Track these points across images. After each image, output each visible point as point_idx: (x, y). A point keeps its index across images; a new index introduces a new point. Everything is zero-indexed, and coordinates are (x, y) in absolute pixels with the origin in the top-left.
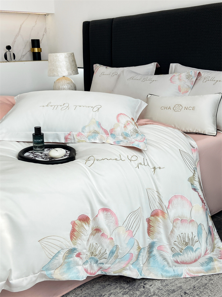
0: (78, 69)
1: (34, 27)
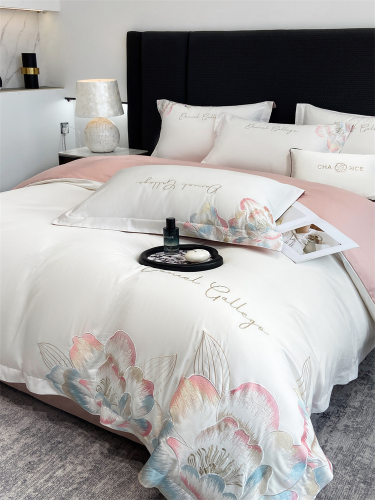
0: (123, 105)
1: (22, 31)
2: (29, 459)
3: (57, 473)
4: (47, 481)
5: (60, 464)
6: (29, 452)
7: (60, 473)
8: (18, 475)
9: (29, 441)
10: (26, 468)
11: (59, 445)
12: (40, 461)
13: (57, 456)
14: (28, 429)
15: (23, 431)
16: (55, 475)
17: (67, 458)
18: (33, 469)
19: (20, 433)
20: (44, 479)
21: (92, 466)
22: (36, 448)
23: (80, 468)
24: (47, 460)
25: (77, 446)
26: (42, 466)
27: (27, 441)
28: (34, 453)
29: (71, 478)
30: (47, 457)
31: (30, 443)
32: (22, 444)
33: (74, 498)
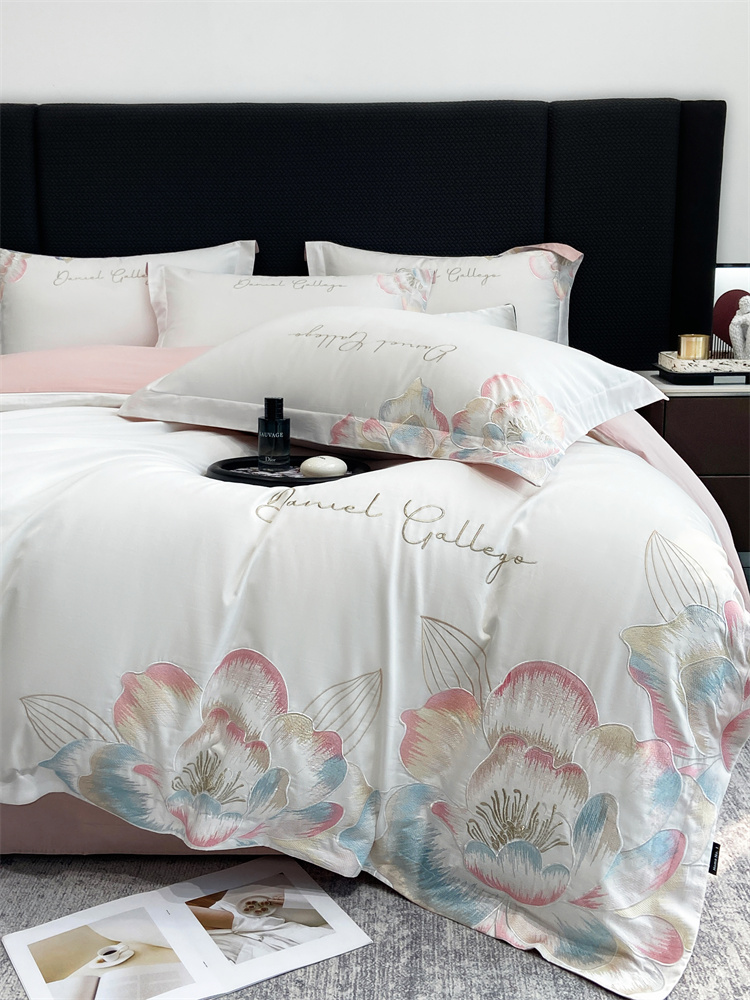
33: (429, 970)
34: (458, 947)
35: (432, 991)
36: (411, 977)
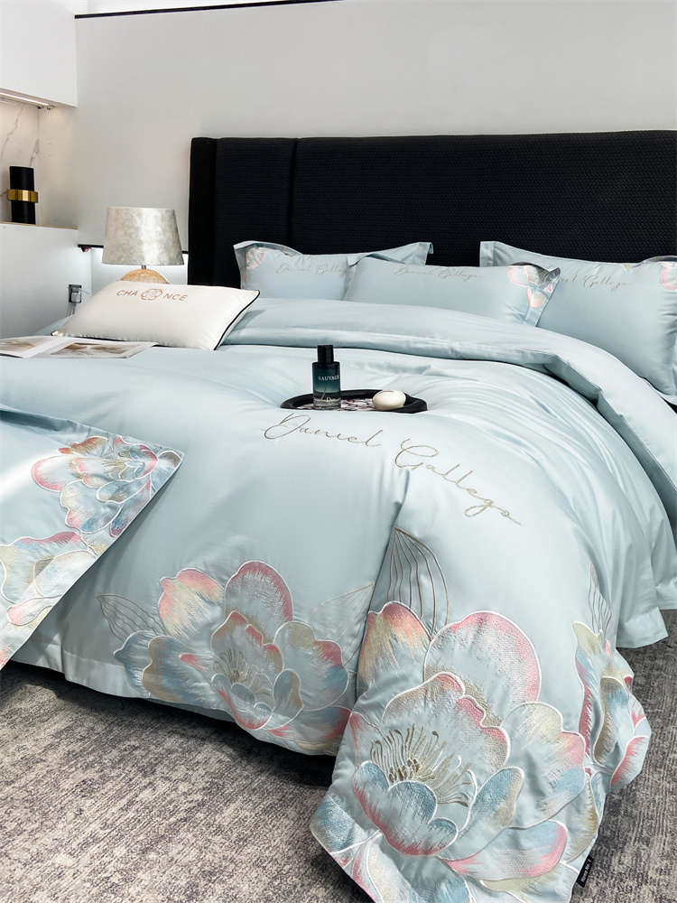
1: (12, 133)
2: (83, 776)
3: (141, 796)
4: (125, 809)
5: (145, 781)
6: (79, 765)
7: (146, 795)
8: (65, 802)
9: (77, 747)
10: (79, 790)
11: (136, 752)
12: (105, 779)
13: (134, 769)
14: (69, 729)
15: (61, 732)
16: (137, 799)
17: (155, 771)
18: (92, 791)
19: (54, 736)
20: (119, 807)
21: (207, 783)
22: (91, 758)
23: (183, 787)
24: (118, 776)
25: (171, 752)
26: (109, 785)
27: (71, 747)
28: (88, 766)
29: (170, 802)
30: (117, 771)
31: (79, 751)
32: (62, 753)
33: (182, 835)
34: (225, 824)
35: (166, 853)
36: (162, 836)
